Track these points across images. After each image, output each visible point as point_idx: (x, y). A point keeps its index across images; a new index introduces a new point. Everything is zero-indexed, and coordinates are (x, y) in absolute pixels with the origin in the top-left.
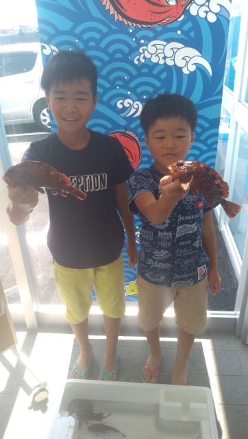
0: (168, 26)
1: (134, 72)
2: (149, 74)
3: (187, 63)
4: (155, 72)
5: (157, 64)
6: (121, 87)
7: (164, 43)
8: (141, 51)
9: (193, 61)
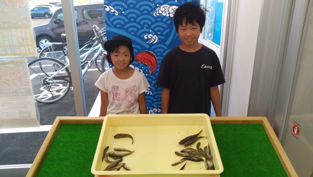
1: (154, 20)
2: (161, 22)
4: (164, 20)
5: (165, 16)
6: (146, 28)
7: (169, 6)
8: (157, 10)
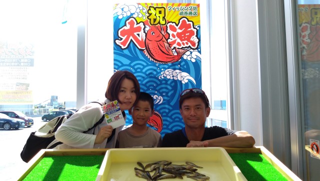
0: (174, 63)
1: (159, 83)
2: (166, 84)
3: (184, 79)
4: (169, 82)
5: (170, 79)
6: (152, 89)
7: (173, 70)
8: (162, 73)
9: (186, 78)
